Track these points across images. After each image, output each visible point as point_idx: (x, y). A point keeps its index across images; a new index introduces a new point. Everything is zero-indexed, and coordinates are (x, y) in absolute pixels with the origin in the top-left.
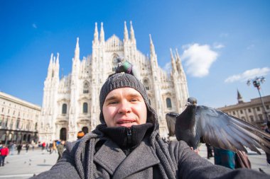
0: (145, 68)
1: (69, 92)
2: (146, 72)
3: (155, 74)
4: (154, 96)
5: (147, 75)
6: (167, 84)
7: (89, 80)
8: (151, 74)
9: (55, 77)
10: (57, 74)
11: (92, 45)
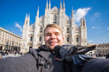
0: (68, 23)
1: (34, 31)
2: (68, 25)
3: (72, 26)
4: (71, 36)
5: (69, 26)
6: (78, 31)
7: (42, 27)
8: (71, 26)
9: (28, 24)
10: (29, 23)
11: (45, 10)
